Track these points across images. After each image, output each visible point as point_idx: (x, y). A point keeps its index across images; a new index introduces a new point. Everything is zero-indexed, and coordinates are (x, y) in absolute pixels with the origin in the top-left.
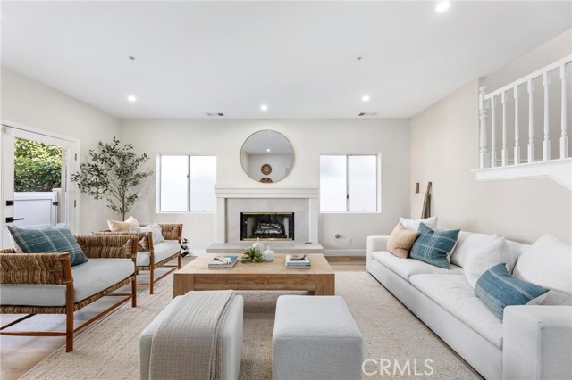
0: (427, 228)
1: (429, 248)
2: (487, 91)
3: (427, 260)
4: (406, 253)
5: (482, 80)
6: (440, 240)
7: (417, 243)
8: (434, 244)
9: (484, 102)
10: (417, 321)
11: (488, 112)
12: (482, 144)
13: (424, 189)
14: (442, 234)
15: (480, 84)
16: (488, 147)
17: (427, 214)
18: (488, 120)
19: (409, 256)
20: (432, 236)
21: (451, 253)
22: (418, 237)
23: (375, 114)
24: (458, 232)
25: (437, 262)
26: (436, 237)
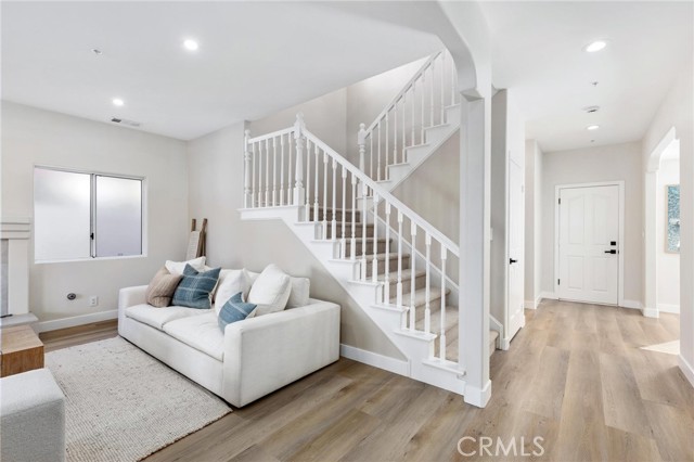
0: (193, 269)
1: (191, 290)
2: (251, 136)
3: (188, 304)
4: (166, 301)
5: (247, 123)
6: (202, 280)
7: (179, 288)
8: (196, 285)
9: (249, 145)
10: (169, 371)
11: (251, 155)
12: (246, 185)
13: (199, 226)
14: (205, 274)
15: (246, 128)
16: (250, 188)
17: (202, 252)
18: (251, 162)
19: (170, 304)
20: (196, 277)
21: (213, 292)
22: (180, 280)
23: (138, 125)
24: (219, 270)
25: (198, 304)
26: (198, 278)
